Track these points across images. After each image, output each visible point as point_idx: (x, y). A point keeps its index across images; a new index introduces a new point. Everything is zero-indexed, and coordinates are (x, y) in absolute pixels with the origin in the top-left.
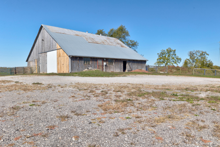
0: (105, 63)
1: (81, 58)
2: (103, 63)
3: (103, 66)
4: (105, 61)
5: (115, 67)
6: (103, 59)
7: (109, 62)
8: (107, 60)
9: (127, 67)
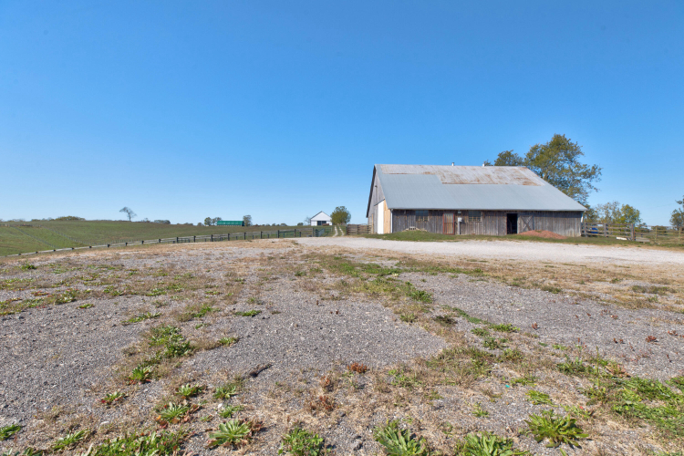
0: (459, 219)
1: (410, 212)
2: (455, 219)
3: (455, 223)
4: (460, 215)
5: (485, 225)
6: (455, 212)
7: (470, 216)
8: (464, 212)
9: (518, 226)
